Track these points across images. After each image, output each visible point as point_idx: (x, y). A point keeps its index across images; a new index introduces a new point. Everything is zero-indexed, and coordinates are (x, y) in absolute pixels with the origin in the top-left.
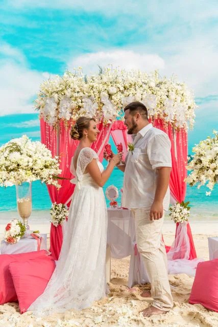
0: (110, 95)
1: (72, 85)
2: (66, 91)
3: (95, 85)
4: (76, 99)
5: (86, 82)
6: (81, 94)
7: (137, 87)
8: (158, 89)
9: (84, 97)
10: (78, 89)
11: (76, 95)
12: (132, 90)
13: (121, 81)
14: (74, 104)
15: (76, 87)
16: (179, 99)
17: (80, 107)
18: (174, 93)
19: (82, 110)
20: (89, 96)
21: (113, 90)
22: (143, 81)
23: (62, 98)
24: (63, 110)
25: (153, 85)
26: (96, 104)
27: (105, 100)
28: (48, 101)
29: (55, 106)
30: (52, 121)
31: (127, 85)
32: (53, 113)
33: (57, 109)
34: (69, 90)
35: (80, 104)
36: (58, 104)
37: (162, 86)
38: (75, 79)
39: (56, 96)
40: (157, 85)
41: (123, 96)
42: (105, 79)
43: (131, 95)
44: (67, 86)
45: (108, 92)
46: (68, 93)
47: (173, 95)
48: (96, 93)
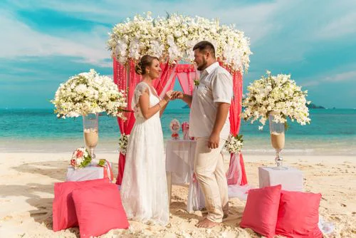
0: (175, 38)
1: (141, 28)
2: (135, 33)
3: (162, 28)
4: (144, 41)
5: (154, 25)
6: (149, 36)
7: (200, 32)
8: (218, 35)
9: (152, 39)
10: (146, 32)
11: (145, 37)
12: (196, 35)
13: (185, 25)
14: (143, 45)
15: (145, 29)
16: (236, 45)
17: (148, 48)
18: (232, 39)
19: (150, 50)
20: (157, 39)
21: (178, 33)
22: (206, 27)
23: (132, 39)
24: (133, 51)
25: (214, 31)
26: (162, 45)
27: (171, 42)
28: (119, 42)
29: (125, 46)
30: (122, 60)
31: (191, 30)
32: (123, 53)
33: (127, 50)
34: (139, 32)
35: (148, 45)
36: (129, 45)
37: (222, 33)
38: (144, 23)
39: (127, 37)
40: (219, 32)
41: (187, 39)
42: (171, 24)
43: (194, 39)
44: (137, 29)
45: (174, 36)
46: (137, 34)
47: (231, 41)
48: (163, 36)
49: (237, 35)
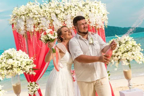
0: (56, 15)
1: (33, 11)
2: (29, 14)
3: (47, 9)
4: (36, 19)
5: (41, 7)
6: (39, 16)
7: (72, 8)
8: (84, 7)
9: (41, 17)
10: (37, 13)
11: (36, 16)
12: (69, 11)
13: (62, 6)
14: (35, 22)
15: (36, 11)
16: (97, 11)
17: (39, 24)
19: (40, 25)
20: (44, 16)
21: (58, 12)
22: (75, 4)
23: (27, 18)
24: (29, 26)
25: (81, 6)
26: (49, 20)
27: (54, 18)
28: (19, 21)
29: (23, 23)
30: (22, 32)
31: (66, 8)
32: (22, 28)
33: (25, 25)
34: (32, 14)
35: (39, 22)
36: (25, 22)
37: (86, 6)
38: (34, 6)
39: (23, 17)
40: (84, 5)
41: (64, 14)
42: (52, 6)
43: (69, 14)
44: (30, 11)
45: (55, 13)
46: (31, 15)
47: (93, 10)
48: (48, 15)
49: (96, 5)
